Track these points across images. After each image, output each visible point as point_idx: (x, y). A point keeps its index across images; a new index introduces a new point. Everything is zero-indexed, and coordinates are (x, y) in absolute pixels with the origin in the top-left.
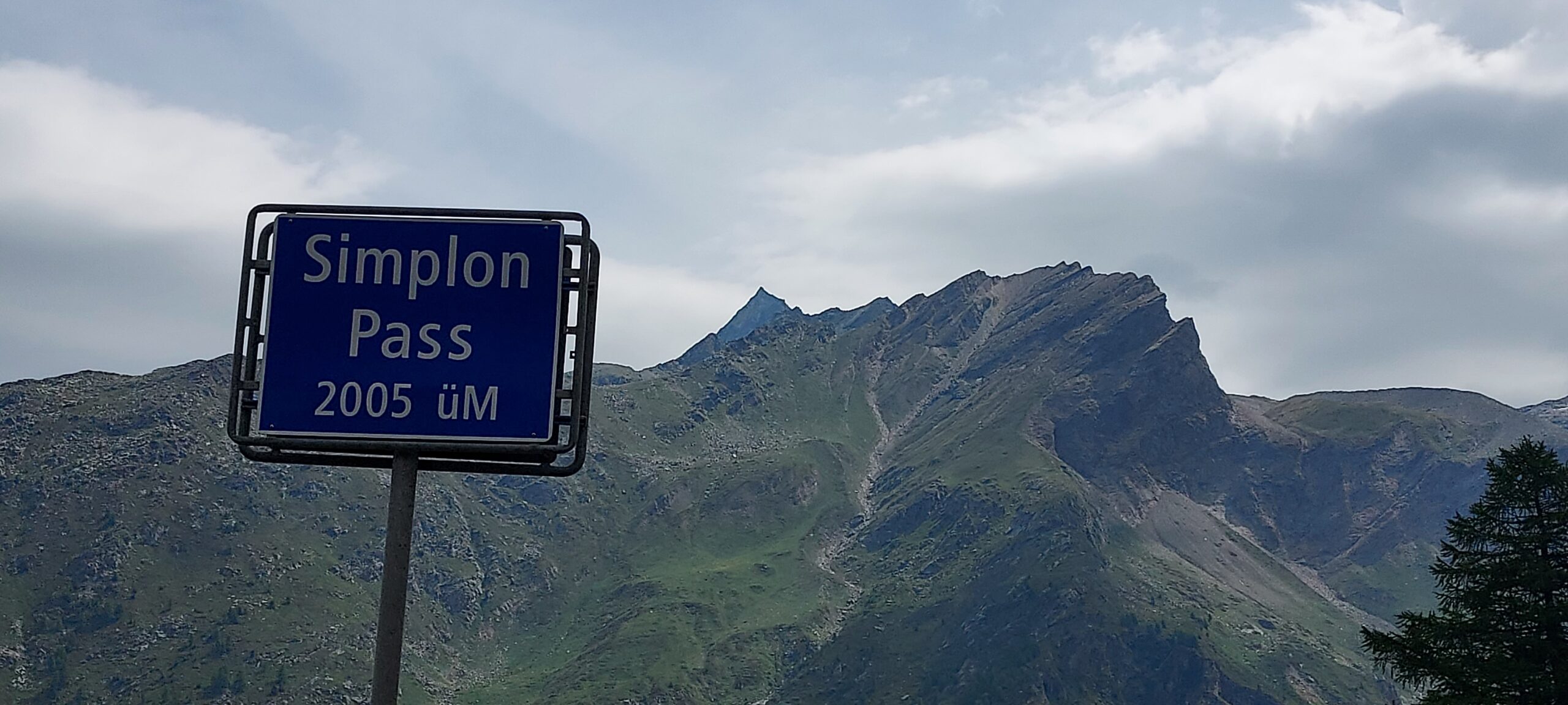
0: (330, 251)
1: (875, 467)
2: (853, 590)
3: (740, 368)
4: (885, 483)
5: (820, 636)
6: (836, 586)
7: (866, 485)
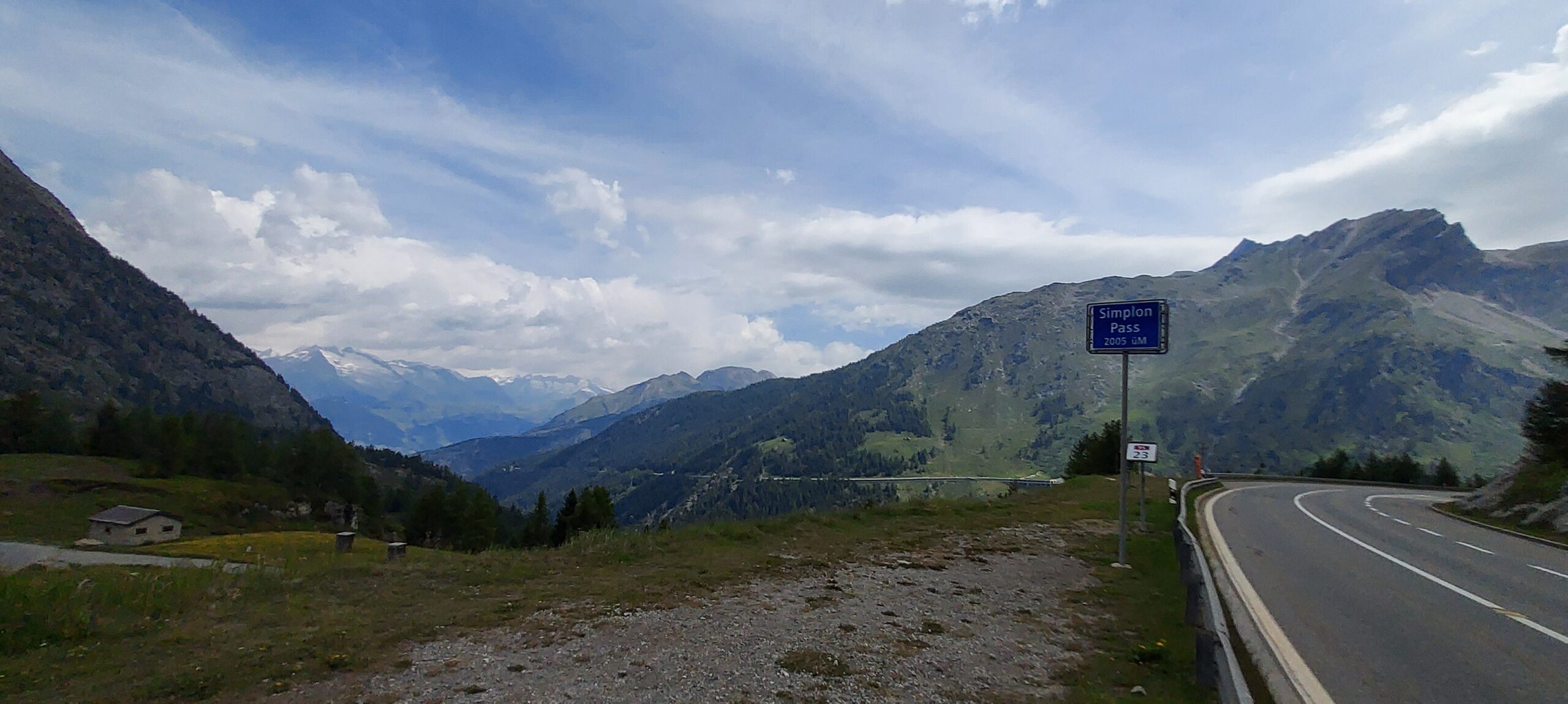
0: (1105, 312)
1: (1298, 296)
2: (1291, 339)
3: (1238, 267)
4: (1302, 302)
5: (1277, 356)
6: (1284, 338)
7: (1295, 302)
